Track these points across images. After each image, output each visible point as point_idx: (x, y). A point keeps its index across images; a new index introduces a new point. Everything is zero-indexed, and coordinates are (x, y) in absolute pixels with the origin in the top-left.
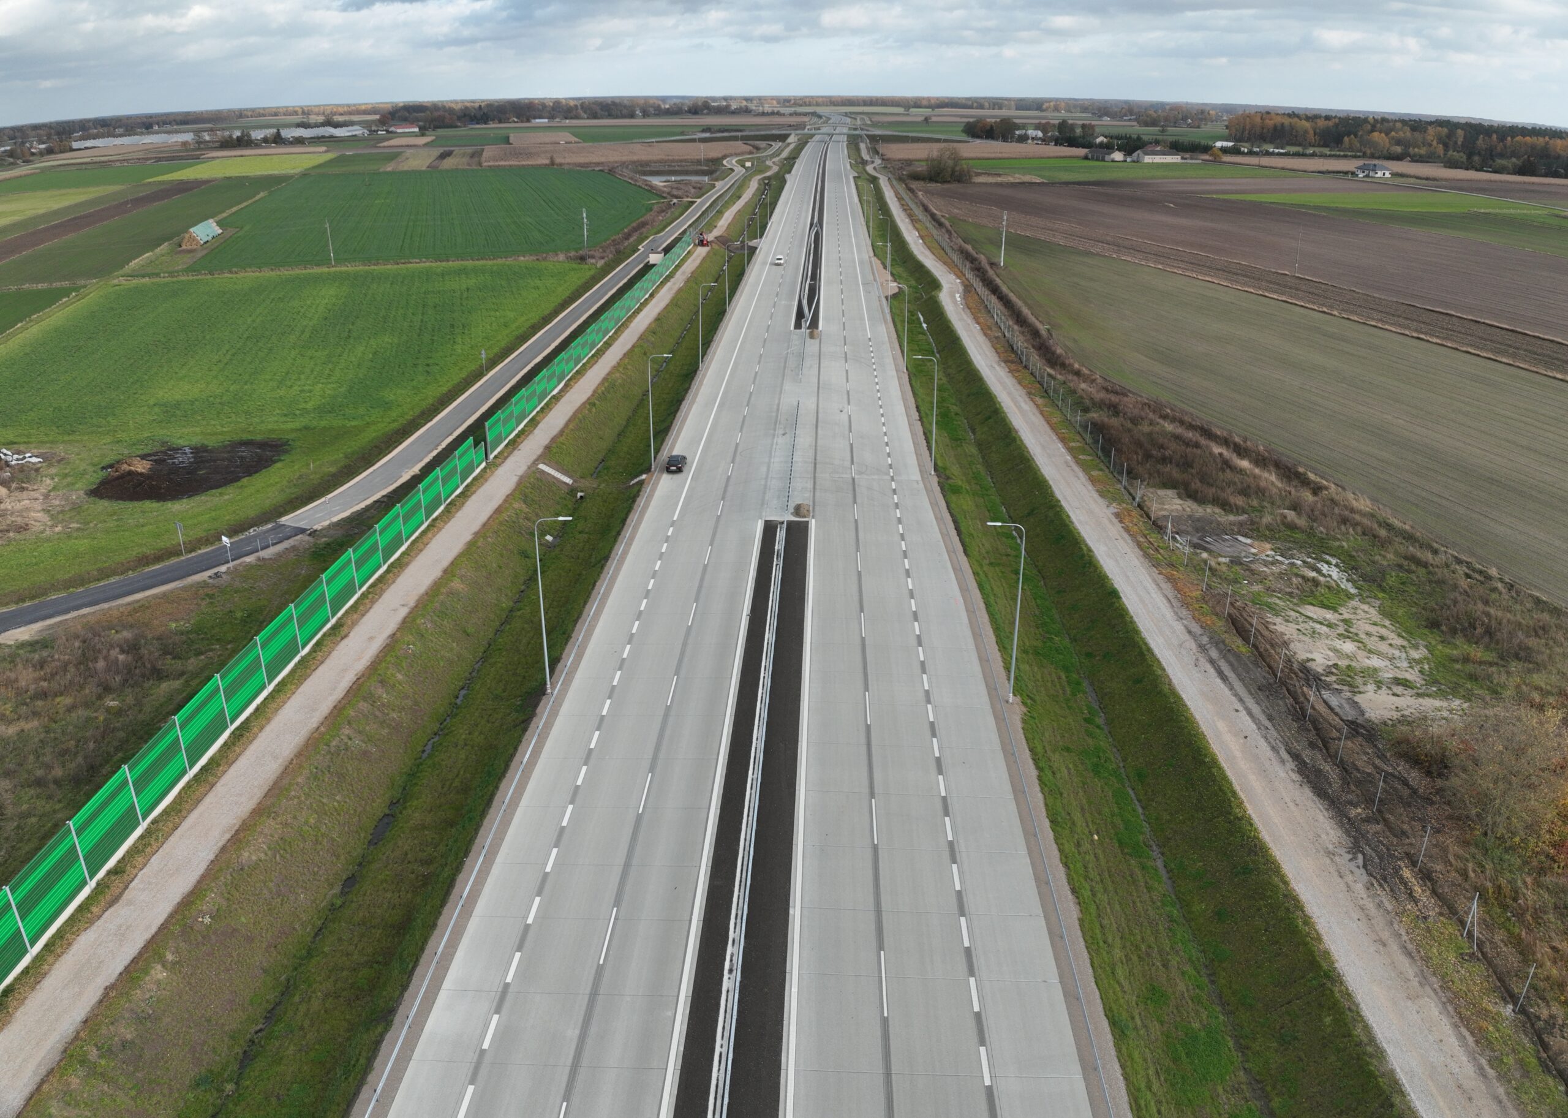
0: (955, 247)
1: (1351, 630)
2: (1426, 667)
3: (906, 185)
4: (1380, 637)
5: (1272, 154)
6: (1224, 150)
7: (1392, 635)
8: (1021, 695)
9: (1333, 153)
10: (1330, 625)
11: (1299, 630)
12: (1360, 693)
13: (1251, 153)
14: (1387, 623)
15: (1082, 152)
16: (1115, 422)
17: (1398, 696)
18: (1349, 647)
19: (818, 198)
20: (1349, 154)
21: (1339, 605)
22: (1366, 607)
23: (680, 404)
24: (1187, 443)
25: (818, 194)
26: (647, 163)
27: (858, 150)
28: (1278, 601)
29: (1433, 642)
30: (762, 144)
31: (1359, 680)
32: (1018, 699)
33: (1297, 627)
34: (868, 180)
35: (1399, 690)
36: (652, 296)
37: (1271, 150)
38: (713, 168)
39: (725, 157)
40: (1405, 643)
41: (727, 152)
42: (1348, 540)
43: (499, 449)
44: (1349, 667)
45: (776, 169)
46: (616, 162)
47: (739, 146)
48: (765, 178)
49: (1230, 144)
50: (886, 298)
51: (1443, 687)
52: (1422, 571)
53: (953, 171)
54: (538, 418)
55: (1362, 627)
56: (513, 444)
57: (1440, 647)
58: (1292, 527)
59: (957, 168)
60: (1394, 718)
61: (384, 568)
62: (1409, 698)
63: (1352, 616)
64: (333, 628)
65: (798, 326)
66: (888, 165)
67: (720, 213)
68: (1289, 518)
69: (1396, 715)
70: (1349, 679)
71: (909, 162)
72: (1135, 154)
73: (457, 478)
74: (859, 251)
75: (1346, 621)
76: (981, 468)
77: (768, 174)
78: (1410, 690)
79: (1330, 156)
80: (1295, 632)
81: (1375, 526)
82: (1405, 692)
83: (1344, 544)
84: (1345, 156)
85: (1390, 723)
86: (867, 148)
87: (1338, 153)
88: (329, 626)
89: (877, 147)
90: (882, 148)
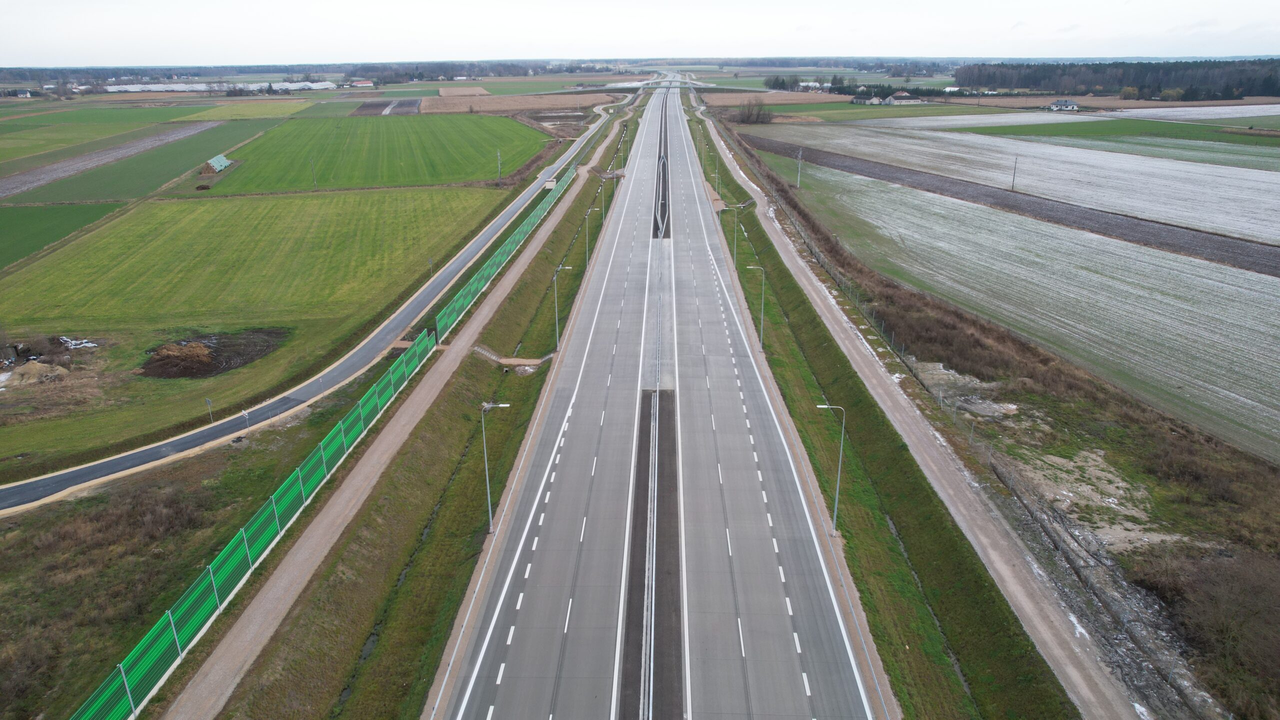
0: (765, 174)
1: (1085, 475)
2: (1148, 506)
3: (725, 126)
4: (1108, 481)
5: (987, 95)
6: (952, 94)
7: (1118, 480)
8: (841, 530)
9: (1033, 92)
10: (1068, 472)
11: (1044, 475)
12: (1098, 527)
13: (972, 95)
14: (1112, 469)
15: (849, 98)
16: (892, 309)
17: (1129, 530)
18: (1085, 489)
19: (663, 137)
20: (1045, 92)
21: (1074, 454)
22: (1094, 456)
23: (575, 298)
24: (946, 326)
25: (663, 134)
26: (539, 111)
27: (689, 99)
28: (1026, 452)
29: (1152, 486)
30: (620, 95)
31: (1096, 517)
32: (839, 533)
33: (1043, 473)
34: (697, 122)
35: (1129, 525)
36: (549, 213)
37: (986, 92)
38: (587, 115)
39: (594, 106)
40: (1128, 486)
41: (595, 102)
42: (1075, 402)
43: (445, 336)
44: (1087, 506)
45: (630, 115)
46: (517, 110)
47: (604, 97)
48: (624, 121)
49: (956, 89)
50: (717, 213)
51: (1164, 523)
52: (1135, 427)
53: (758, 115)
54: (472, 311)
55: (1092, 472)
56: (455, 332)
57: (1157, 489)
58: (1032, 391)
59: (761, 112)
60: (1128, 550)
61: (365, 432)
62: (1138, 533)
63: (1084, 464)
64: (328, 483)
65: (655, 235)
66: (711, 111)
67: (594, 149)
68: (1028, 385)
69: (1130, 547)
70: (1088, 516)
71: (725, 108)
72: (887, 100)
73: (416, 360)
74: (695, 177)
75: (1081, 468)
76: (795, 347)
77: (626, 118)
78: (1138, 526)
79: (1031, 95)
80: (1042, 478)
81: (1094, 390)
82: (1134, 527)
83: (1072, 405)
84: (1042, 95)
85: (1126, 553)
86: (695, 97)
87: (1036, 92)
88: (325, 481)
89: (702, 96)
90: (706, 97)
